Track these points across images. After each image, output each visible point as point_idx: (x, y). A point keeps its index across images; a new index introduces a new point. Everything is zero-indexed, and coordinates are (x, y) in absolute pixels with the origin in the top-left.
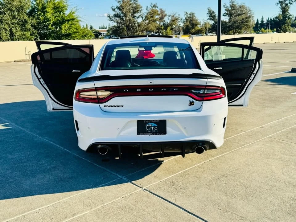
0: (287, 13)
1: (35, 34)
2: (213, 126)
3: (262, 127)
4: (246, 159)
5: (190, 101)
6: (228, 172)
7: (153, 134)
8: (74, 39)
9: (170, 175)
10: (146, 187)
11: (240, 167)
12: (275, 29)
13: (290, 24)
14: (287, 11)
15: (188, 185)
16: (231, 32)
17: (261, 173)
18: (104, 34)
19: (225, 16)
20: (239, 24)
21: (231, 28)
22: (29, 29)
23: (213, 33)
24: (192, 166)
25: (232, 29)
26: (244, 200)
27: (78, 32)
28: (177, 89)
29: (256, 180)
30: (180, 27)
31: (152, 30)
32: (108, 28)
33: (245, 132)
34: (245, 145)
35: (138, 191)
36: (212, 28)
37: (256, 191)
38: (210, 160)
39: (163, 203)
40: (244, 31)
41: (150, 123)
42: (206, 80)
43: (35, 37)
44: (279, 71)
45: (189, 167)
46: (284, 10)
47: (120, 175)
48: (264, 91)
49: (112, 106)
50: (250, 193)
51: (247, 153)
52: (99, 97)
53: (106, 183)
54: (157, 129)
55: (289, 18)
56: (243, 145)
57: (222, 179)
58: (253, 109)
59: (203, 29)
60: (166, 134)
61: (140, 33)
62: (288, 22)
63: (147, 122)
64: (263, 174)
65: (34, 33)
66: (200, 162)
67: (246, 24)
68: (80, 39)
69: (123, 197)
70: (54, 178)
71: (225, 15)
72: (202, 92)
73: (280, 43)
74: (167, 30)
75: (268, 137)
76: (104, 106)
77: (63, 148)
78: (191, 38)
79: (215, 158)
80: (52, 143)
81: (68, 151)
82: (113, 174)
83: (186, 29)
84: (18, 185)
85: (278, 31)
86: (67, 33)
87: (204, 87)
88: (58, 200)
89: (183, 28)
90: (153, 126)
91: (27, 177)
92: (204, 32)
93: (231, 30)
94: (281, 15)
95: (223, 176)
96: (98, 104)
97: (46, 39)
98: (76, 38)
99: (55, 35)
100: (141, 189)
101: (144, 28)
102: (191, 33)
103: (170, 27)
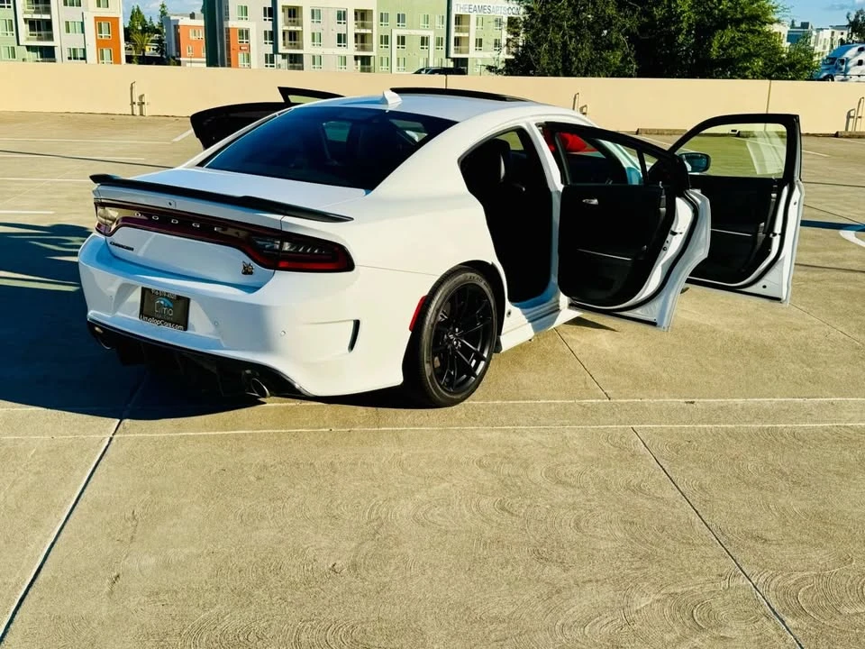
2: (281, 335)
3: (691, 403)
7: (163, 324)
10: (121, 436)
28: (220, 230)
33: (606, 400)
35: (97, 436)
41: (162, 297)
49: (119, 246)
60: (185, 329)
63: (157, 293)
65: (626, 56)
69: (52, 438)
72: (276, 246)
76: (110, 244)
86: (726, 56)
90: (166, 305)
96: (105, 237)
99: (692, 61)
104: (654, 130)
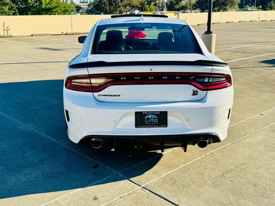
1: (14, 9)
2: (219, 118)
3: (262, 114)
4: (249, 151)
5: (193, 90)
6: (232, 167)
7: (152, 127)
8: (55, 14)
9: (170, 171)
10: (144, 185)
11: (244, 162)
12: (260, 7)
15: (191, 182)
16: (216, 8)
17: (268, 169)
18: (85, 9)
21: (217, 4)
22: (8, 3)
23: (198, 9)
24: (193, 160)
25: (217, 6)
26: (254, 200)
27: (59, 7)
28: (179, 78)
29: (264, 177)
30: (164, 3)
31: (135, 5)
32: (89, 2)
33: (244, 120)
34: (246, 135)
35: (136, 189)
36: (197, 5)
37: (266, 190)
38: (211, 152)
39: (165, 204)
40: (229, 7)
41: (150, 114)
42: (211, 67)
43: (14, 12)
44: (271, 52)
45: (189, 161)
47: (115, 170)
48: (258, 73)
49: (107, 96)
50: (259, 192)
51: (250, 145)
52: (93, 85)
53: (100, 180)
54: (157, 121)
56: (245, 135)
57: (227, 175)
58: (249, 94)
59: (188, 5)
60: (167, 126)
61: (123, 8)
63: (146, 113)
64: (270, 170)
65: (12, 8)
66: (201, 155)
68: (61, 13)
69: (120, 197)
70: (42, 173)
72: (206, 80)
73: (267, 21)
74: (151, 5)
75: (269, 126)
76: (99, 95)
77: (50, 137)
78: (177, 15)
79: (216, 150)
80: (37, 131)
81: (55, 141)
82: (107, 169)
83: (170, 5)
84: (2, 182)
85: (264, 9)
86: (48, 7)
87: (209, 75)
88: (49, 201)
89: (167, 3)
90: (153, 118)
91: (12, 172)
92: (188, 8)
95: (228, 172)
96: (92, 93)
97: (24, 13)
98: (57, 12)
99: (35, 9)
100: (140, 187)
101: (126, 2)
102: (176, 9)
103: (154, 2)
104: (38, 34)
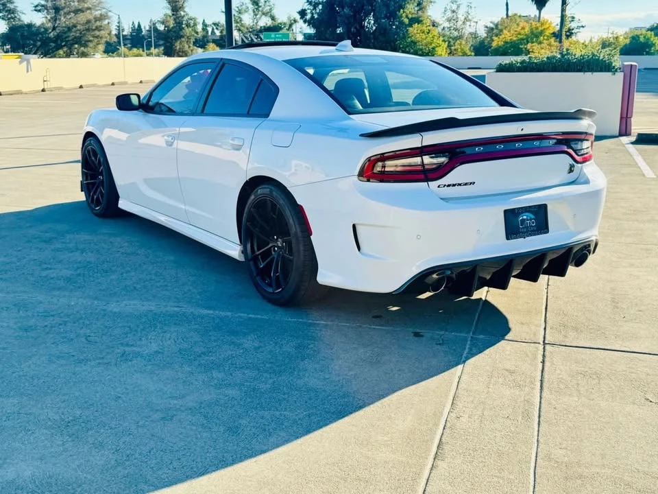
0: (182, 13)
5: (569, 163)
13: (192, 40)
14: (182, 8)
16: (61, 52)
19: (39, 11)
20: (81, 33)
21: (62, 42)
25: (64, 46)
40: (94, 50)
41: (525, 212)
46: (176, 6)
49: (454, 185)
52: (427, 167)
54: (535, 224)
55: (188, 25)
60: (548, 231)
62: (188, 35)
63: (520, 211)
67: (97, 33)
71: (39, 8)
76: (439, 187)
78: (25, 63)
82: (443, 334)
90: (529, 218)
93: (61, 47)
94: (170, 17)
96: (426, 183)
